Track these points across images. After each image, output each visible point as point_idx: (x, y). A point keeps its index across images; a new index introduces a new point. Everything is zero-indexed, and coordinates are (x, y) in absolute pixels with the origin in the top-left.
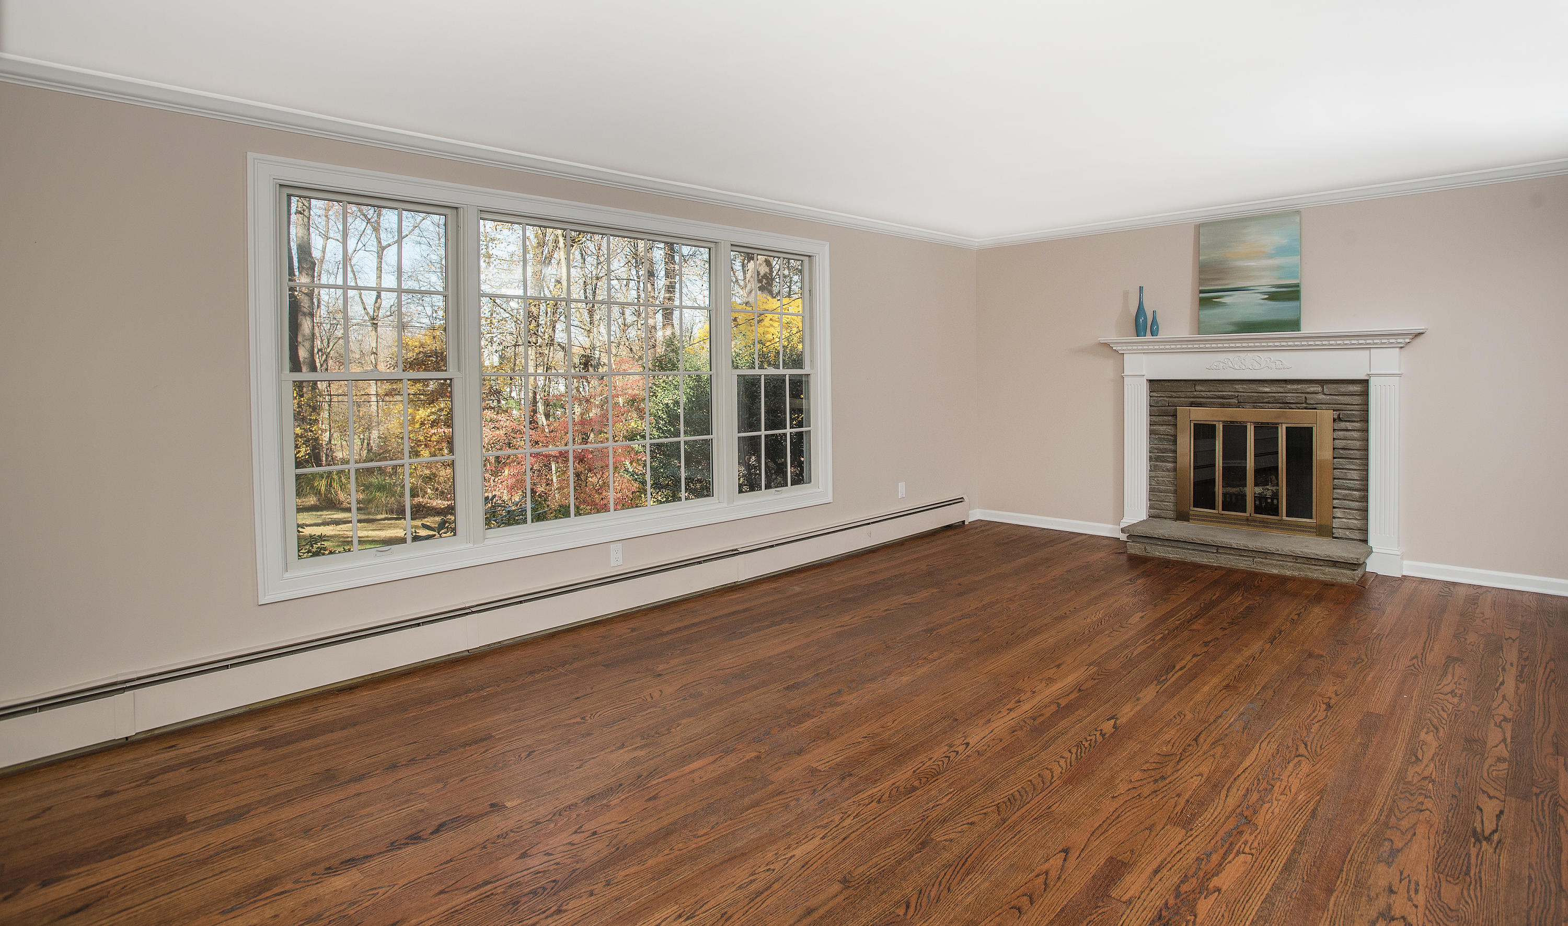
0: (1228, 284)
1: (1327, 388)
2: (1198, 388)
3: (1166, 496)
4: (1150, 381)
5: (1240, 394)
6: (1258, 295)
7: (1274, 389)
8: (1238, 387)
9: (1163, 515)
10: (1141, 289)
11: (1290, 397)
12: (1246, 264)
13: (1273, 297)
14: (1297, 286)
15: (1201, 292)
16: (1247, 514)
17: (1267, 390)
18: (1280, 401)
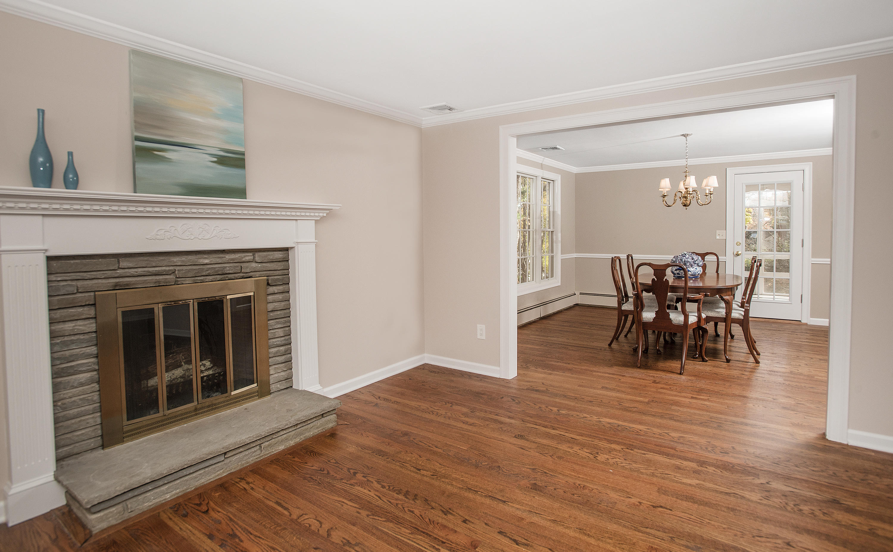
0: (172, 137)
1: (259, 256)
2: (123, 264)
3: (80, 421)
4: (49, 259)
5: (177, 268)
6: (207, 156)
7: (214, 261)
8: (176, 260)
9: (75, 451)
10: (41, 112)
11: (229, 268)
12: (192, 118)
13: (222, 161)
14: (243, 154)
15: (137, 139)
16: (195, 403)
17: (207, 261)
18: (220, 273)
